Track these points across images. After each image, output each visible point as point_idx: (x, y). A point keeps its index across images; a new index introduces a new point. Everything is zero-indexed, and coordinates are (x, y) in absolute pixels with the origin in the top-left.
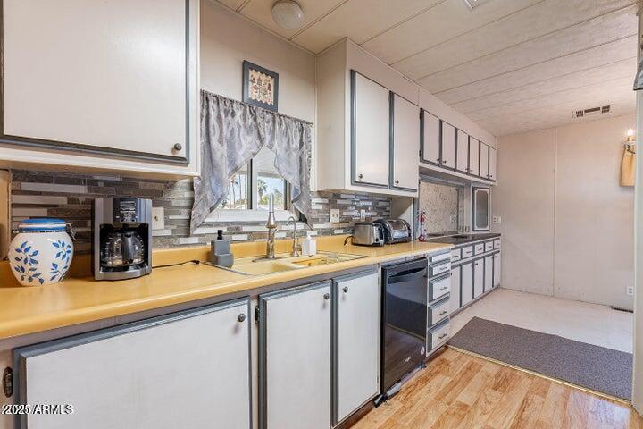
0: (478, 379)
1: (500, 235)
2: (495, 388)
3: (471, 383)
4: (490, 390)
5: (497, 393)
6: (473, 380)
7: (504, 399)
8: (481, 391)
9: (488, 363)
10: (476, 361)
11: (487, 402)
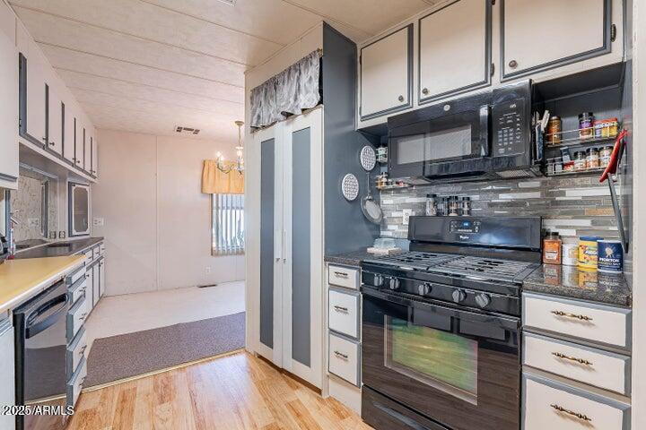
0: (140, 405)
1: (103, 238)
2: (162, 402)
3: (136, 414)
4: (159, 407)
5: (166, 406)
6: (135, 411)
7: (175, 405)
8: (152, 414)
9: (139, 382)
10: (126, 388)
11: (163, 421)
